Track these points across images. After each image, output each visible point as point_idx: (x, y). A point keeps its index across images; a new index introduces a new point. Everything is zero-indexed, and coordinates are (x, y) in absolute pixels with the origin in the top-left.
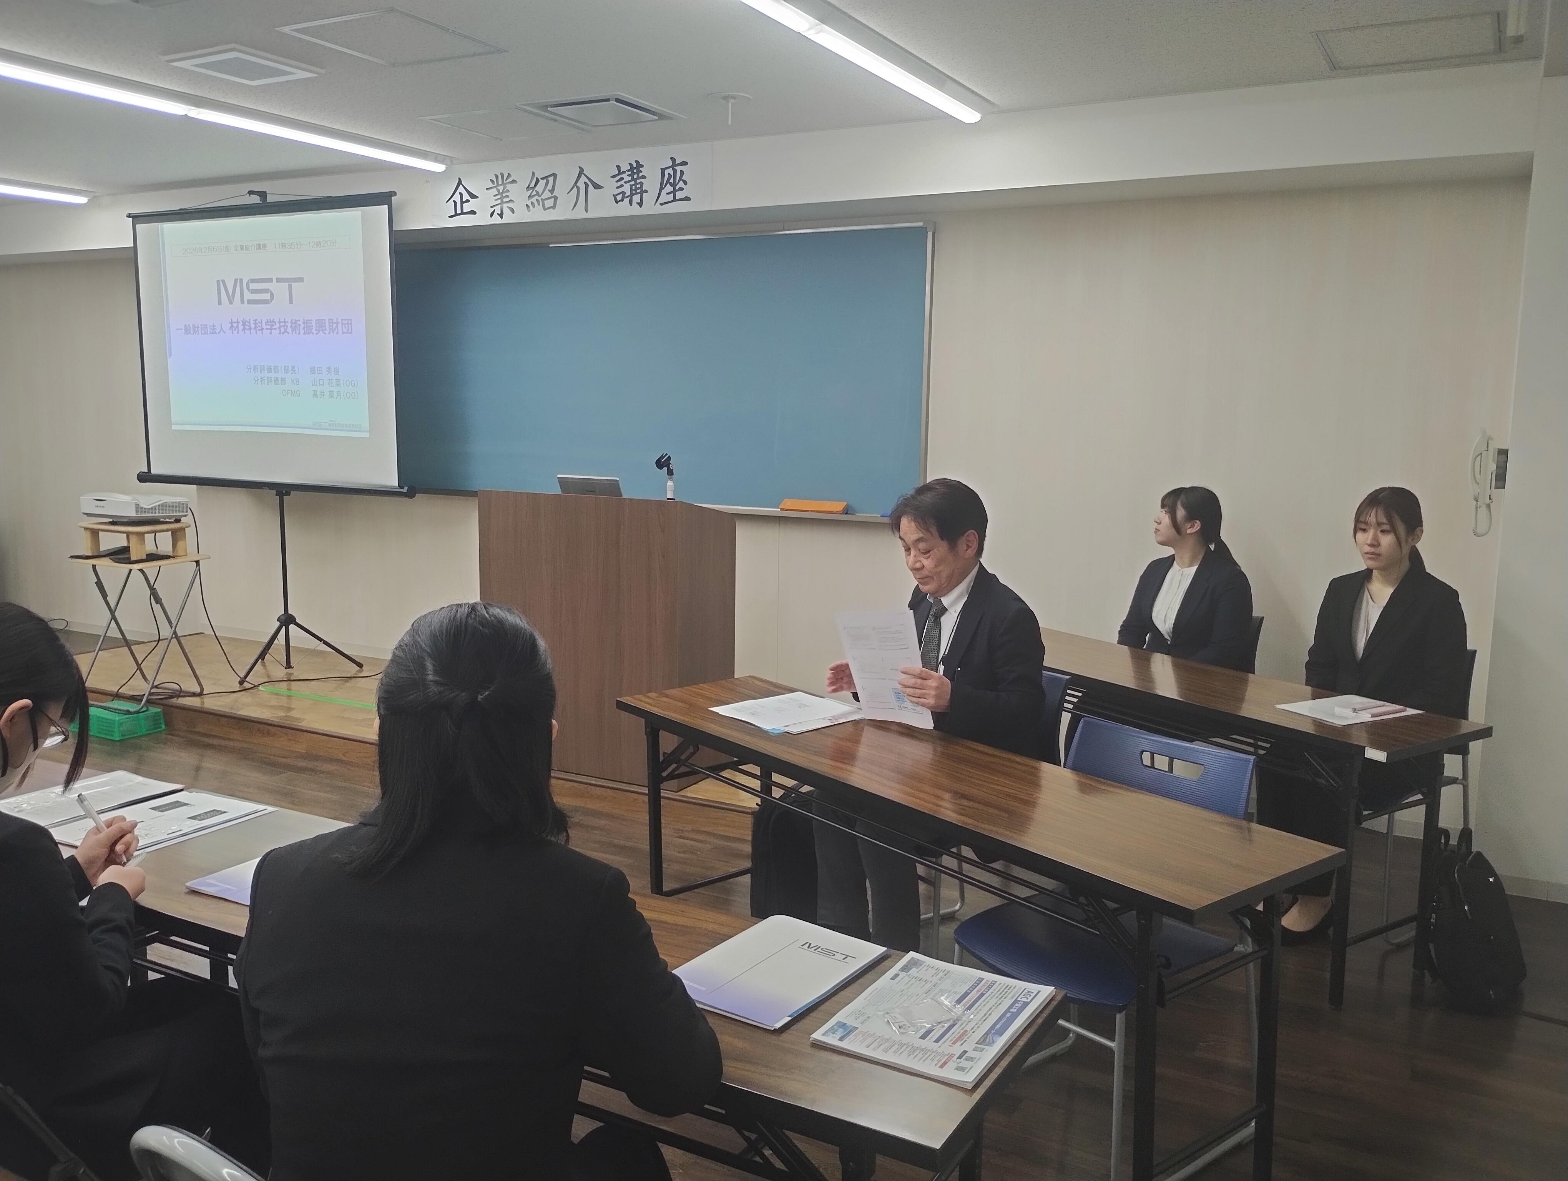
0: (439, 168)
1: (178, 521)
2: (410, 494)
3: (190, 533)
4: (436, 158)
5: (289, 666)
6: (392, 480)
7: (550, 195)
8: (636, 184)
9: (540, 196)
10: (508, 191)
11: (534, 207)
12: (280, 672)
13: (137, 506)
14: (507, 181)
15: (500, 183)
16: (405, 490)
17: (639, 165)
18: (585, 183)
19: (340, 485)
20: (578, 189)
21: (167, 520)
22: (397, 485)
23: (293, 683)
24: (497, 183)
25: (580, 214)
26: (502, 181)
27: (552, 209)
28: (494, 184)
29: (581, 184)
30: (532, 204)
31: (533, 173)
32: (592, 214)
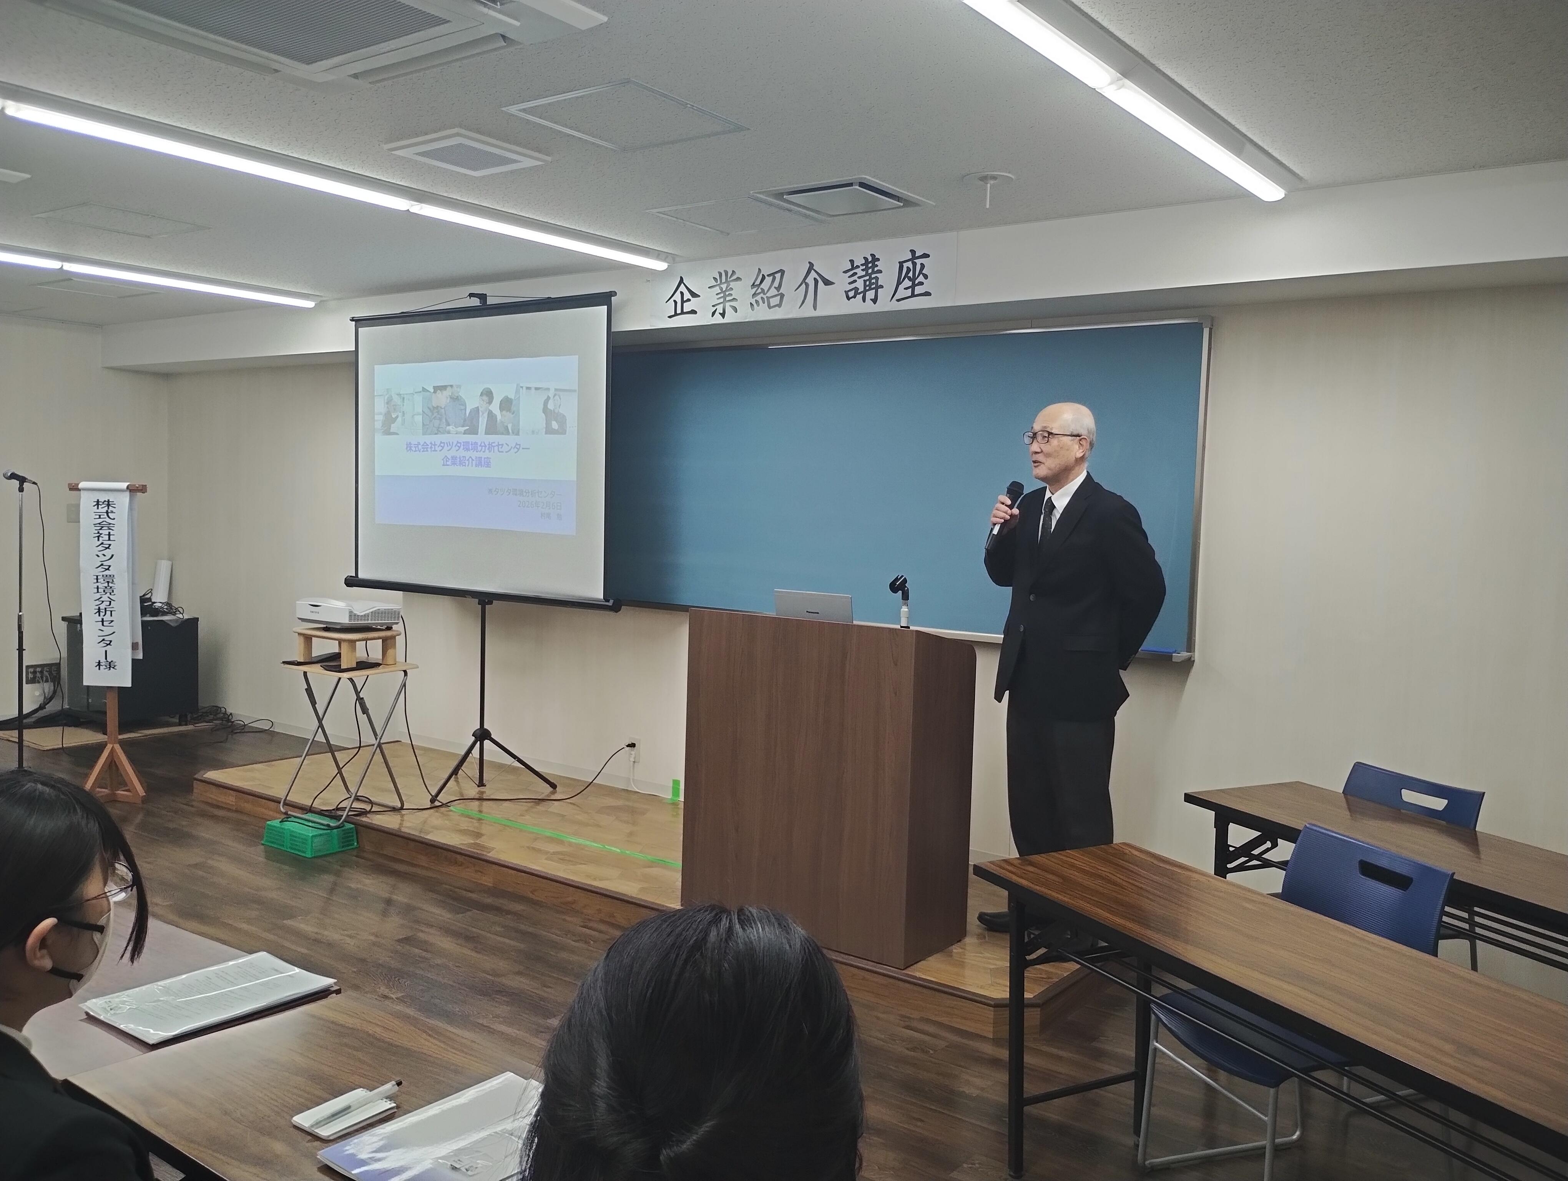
0: (660, 266)
1: (389, 629)
2: (616, 608)
3: (399, 642)
4: (659, 257)
5: (481, 784)
6: (597, 593)
7: (775, 292)
8: (871, 279)
9: (764, 294)
10: (732, 289)
11: (758, 305)
12: (472, 790)
13: (351, 612)
14: (731, 279)
15: (724, 280)
16: (610, 603)
18: (815, 279)
19: (543, 595)
20: (807, 285)
21: (379, 627)
22: (602, 597)
23: (485, 803)
25: (808, 312)
27: (777, 308)
28: (717, 282)
29: (810, 281)
30: (757, 302)
31: (759, 269)
32: (821, 312)
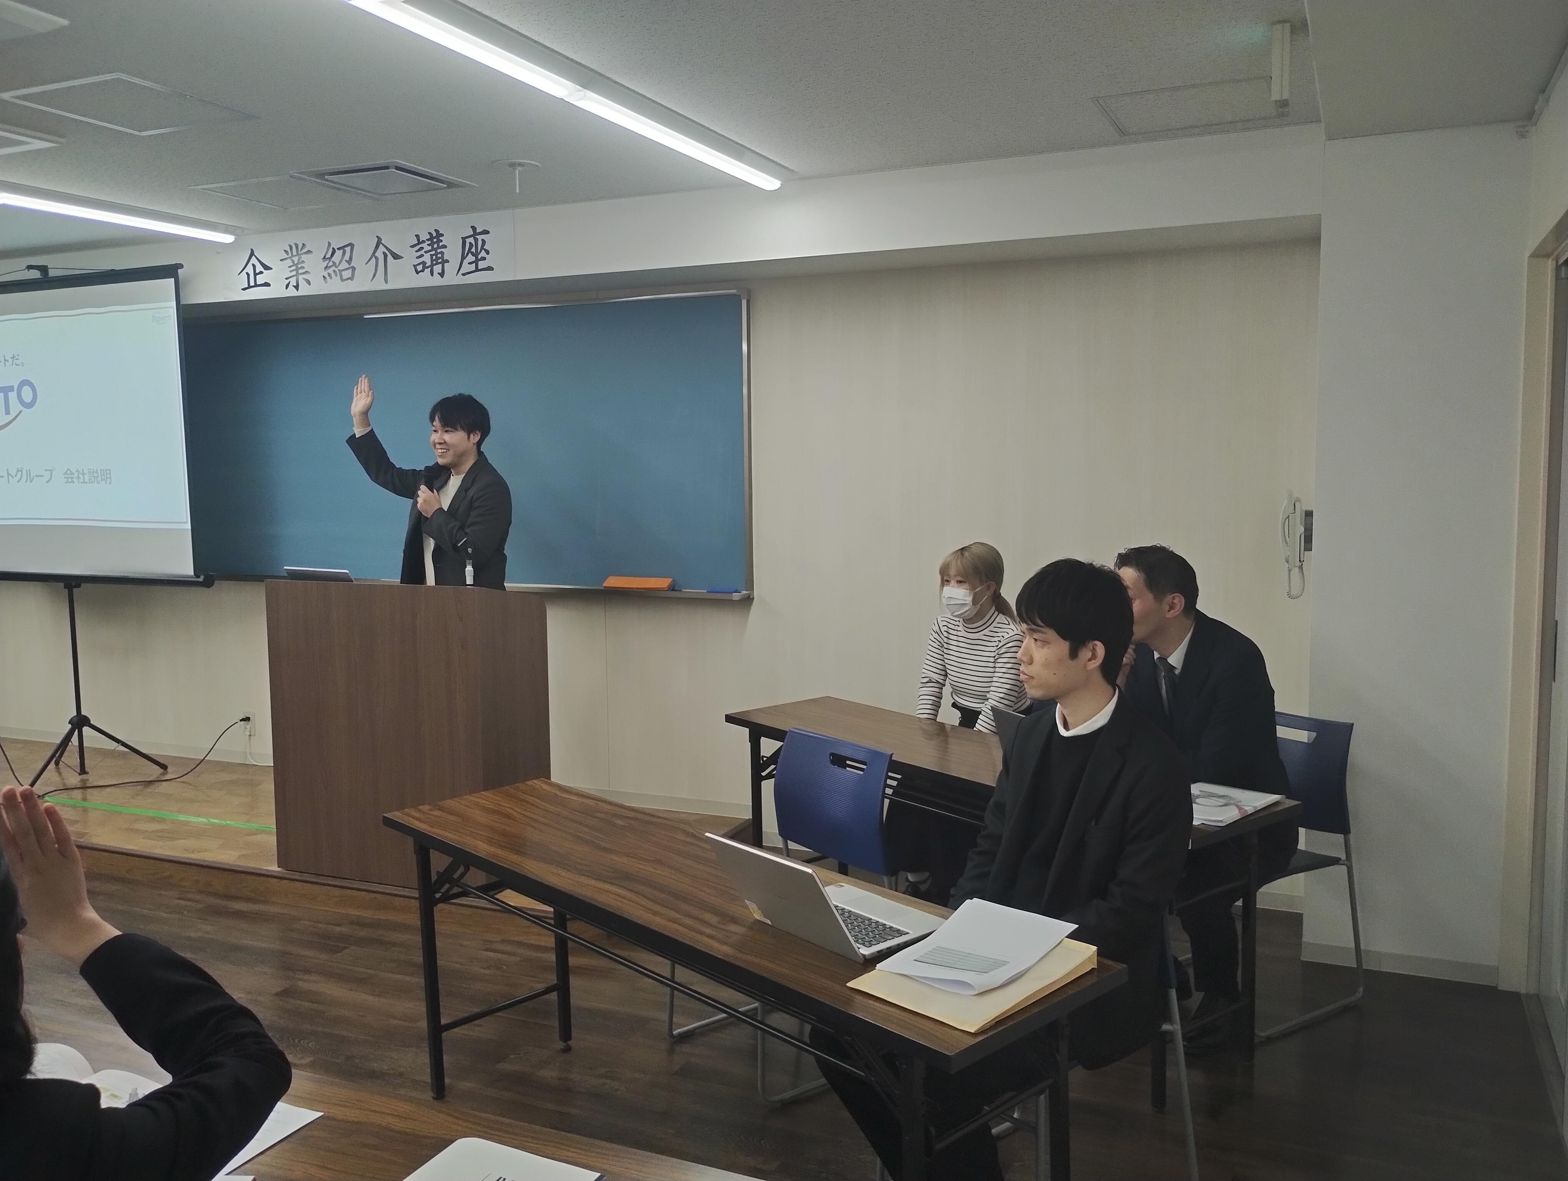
0: (229, 239)
2: (208, 583)
4: (226, 230)
5: (83, 771)
7: (348, 266)
8: (436, 254)
9: (337, 267)
10: (303, 262)
11: (331, 278)
12: (74, 779)
14: (301, 252)
15: (295, 253)
17: (439, 235)
18: (384, 253)
19: (131, 575)
20: (377, 258)
22: (193, 574)
23: (89, 790)
24: (292, 254)
26: (296, 251)
27: (350, 280)
28: (288, 254)
29: (379, 254)
30: (329, 275)
31: (329, 243)
32: (391, 286)
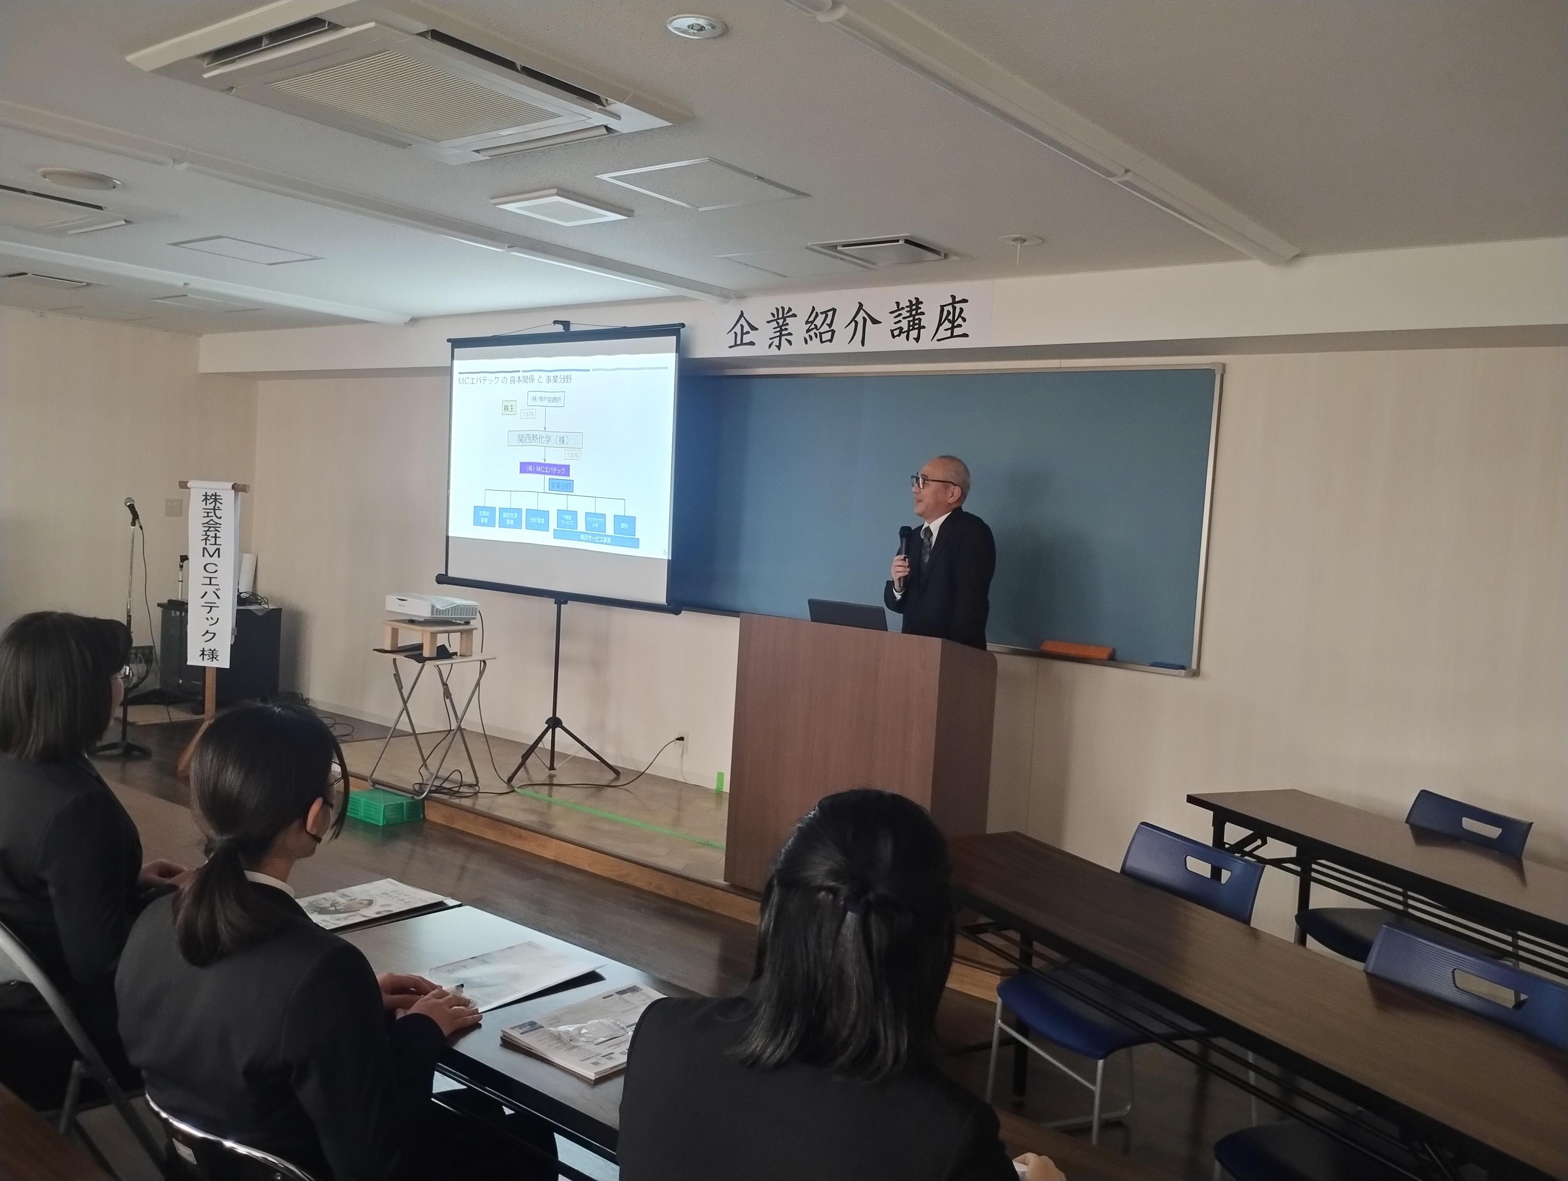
1: (467, 623)
2: (677, 612)
3: (477, 635)
5: (552, 770)
6: (661, 598)
7: (828, 329)
8: (914, 320)
9: (817, 330)
10: (787, 324)
11: (812, 340)
13: (433, 607)
14: (788, 315)
16: (672, 605)
17: (919, 302)
18: (864, 318)
20: (856, 323)
21: (458, 622)
22: (665, 600)
24: (778, 316)
25: (856, 347)
26: (782, 315)
27: (829, 342)
28: (774, 317)
29: (859, 319)
30: (811, 337)
31: (813, 307)
32: (869, 347)
